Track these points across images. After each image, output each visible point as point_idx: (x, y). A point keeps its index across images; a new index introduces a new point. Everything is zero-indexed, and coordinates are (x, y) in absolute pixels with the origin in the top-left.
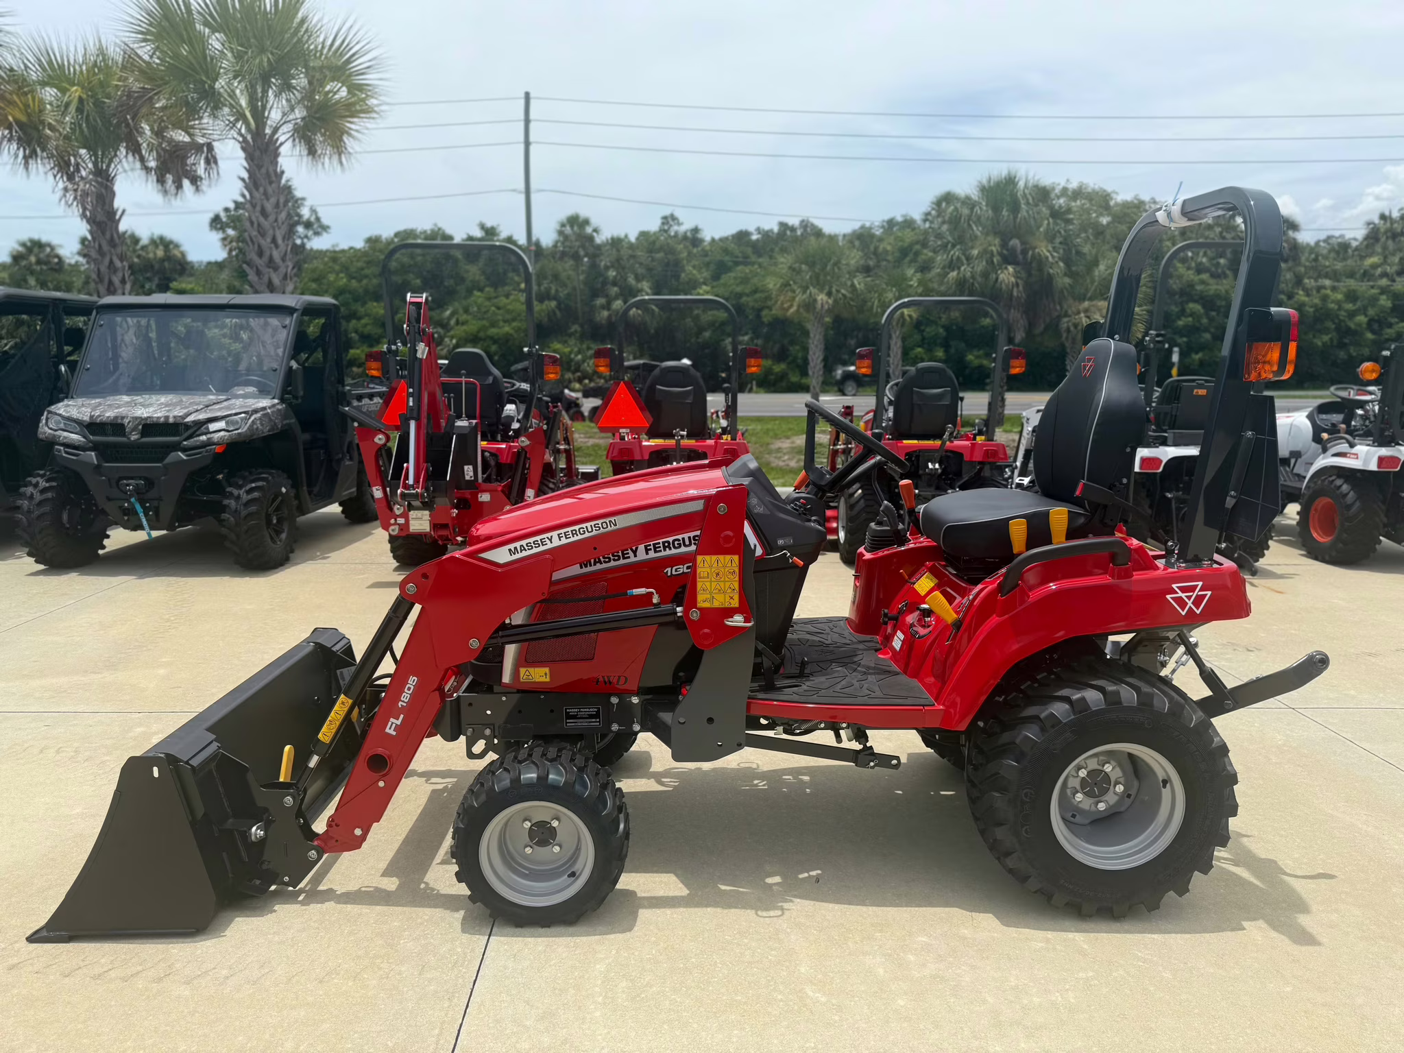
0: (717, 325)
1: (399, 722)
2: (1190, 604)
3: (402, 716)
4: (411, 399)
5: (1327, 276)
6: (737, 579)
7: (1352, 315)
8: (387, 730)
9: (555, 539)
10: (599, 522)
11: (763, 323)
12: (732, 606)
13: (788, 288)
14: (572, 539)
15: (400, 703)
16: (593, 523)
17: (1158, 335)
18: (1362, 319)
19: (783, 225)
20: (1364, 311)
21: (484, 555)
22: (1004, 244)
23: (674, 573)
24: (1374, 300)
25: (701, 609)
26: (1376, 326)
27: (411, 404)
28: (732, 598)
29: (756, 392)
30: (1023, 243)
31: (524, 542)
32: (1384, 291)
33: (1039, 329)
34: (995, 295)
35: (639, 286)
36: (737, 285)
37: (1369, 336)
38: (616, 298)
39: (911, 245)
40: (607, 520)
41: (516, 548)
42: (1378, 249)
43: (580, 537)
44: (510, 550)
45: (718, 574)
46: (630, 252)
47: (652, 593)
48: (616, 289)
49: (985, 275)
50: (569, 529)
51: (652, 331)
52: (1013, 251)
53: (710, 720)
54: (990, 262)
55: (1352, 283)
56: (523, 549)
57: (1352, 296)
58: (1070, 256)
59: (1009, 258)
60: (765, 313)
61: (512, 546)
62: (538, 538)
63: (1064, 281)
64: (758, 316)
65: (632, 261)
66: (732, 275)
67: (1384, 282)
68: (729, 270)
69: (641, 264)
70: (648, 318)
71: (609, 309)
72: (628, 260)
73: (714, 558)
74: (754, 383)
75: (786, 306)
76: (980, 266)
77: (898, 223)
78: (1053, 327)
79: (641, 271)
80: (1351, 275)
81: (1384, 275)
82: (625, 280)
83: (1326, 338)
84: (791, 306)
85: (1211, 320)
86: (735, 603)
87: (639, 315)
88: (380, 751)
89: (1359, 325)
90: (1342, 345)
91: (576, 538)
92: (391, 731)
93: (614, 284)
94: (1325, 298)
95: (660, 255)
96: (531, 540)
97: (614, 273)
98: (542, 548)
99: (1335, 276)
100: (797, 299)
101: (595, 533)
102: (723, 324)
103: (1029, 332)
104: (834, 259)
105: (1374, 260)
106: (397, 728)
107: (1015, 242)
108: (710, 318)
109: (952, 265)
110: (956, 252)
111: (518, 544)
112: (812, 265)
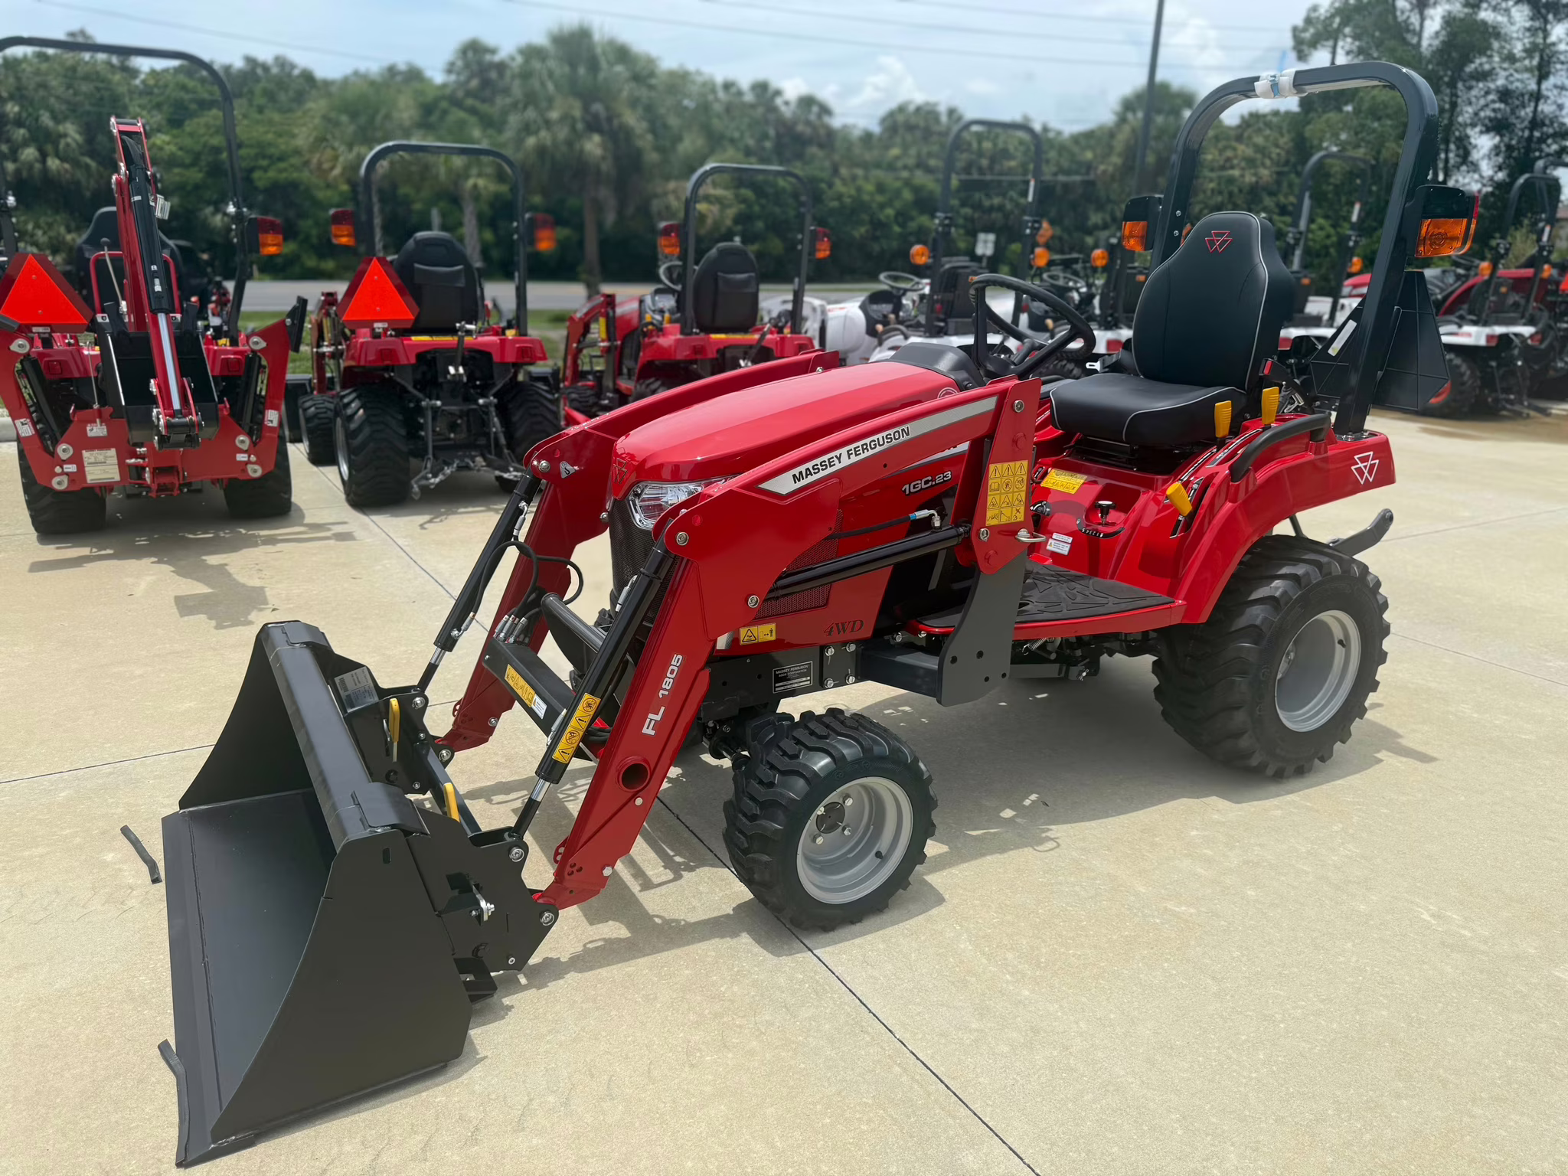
0: (189, 188)
1: (658, 718)
2: (1361, 465)
3: (663, 708)
4: (157, 281)
5: (858, 165)
6: (1024, 488)
7: (882, 206)
8: (645, 731)
9: (844, 456)
10: (891, 432)
11: (256, 188)
12: (1018, 520)
13: (324, 144)
14: (862, 456)
15: (662, 692)
16: (884, 434)
17: (946, 218)
18: (890, 212)
19: (251, 61)
20: (889, 203)
21: (766, 486)
22: (586, 108)
23: (912, 490)
24: (898, 193)
25: (991, 528)
26: (900, 219)
27: (158, 288)
28: (1018, 511)
29: (260, 279)
30: (607, 108)
31: (809, 465)
32: (907, 183)
33: (630, 210)
34: (581, 170)
35: (61, 128)
36: (211, 135)
37: (897, 229)
38: (25, 144)
39: (437, 101)
40: (899, 429)
41: (801, 473)
42: (898, 140)
43: (871, 452)
44: (794, 476)
45: (1007, 485)
46: (38, 79)
47: (933, 515)
48: (22, 131)
49: (570, 143)
50: (859, 444)
51: (88, 194)
52: (596, 116)
53: (980, 654)
54: (573, 128)
55: (879, 174)
56: (808, 473)
57: (881, 188)
58: (656, 125)
59: (593, 125)
60: (256, 175)
61: (796, 471)
62: (825, 458)
63: (652, 157)
64: (248, 180)
65: (42, 93)
66: (202, 120)
67: (905, 174)
68: (192, 115)
69: (58, 98)
70: (80, 175)
71: (15, 160)
72: (36, 90)
73: (1006, 465)
74: (255, 268)
75: (326, 166)
76: (563, 133)
77: (400, 73)
78: (644, 210)
79: (58, 106)
80: (878, 165)
81: (905, 167)
82: (37, 119)
83: (863, 230)
84: (332, 168)
85: (763, 207)
86: (1021, 517)
87: (66, 171)
88: (632, 760)
89: (888, 217)
90: (876, 239)
91: (867, 454)
92: (648, 730)
93: (19, 123)
94: (859, 190)
95: (85, 87)
96: (818, 461)
97: (16, 109)
98: (830, 470)
99: (865, 166)
100: (341, 159)
101: (886, 446)
102: (197, 187)
103: (620, 213)
104: (383, 112)
105: (895, 151)
106: (658, 726)
107: (597, 107)
108: (177, 179)
109: (527, 129)
110: (531, 114)
111: (802, 468)
112: (354, 115)
